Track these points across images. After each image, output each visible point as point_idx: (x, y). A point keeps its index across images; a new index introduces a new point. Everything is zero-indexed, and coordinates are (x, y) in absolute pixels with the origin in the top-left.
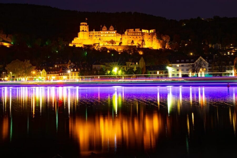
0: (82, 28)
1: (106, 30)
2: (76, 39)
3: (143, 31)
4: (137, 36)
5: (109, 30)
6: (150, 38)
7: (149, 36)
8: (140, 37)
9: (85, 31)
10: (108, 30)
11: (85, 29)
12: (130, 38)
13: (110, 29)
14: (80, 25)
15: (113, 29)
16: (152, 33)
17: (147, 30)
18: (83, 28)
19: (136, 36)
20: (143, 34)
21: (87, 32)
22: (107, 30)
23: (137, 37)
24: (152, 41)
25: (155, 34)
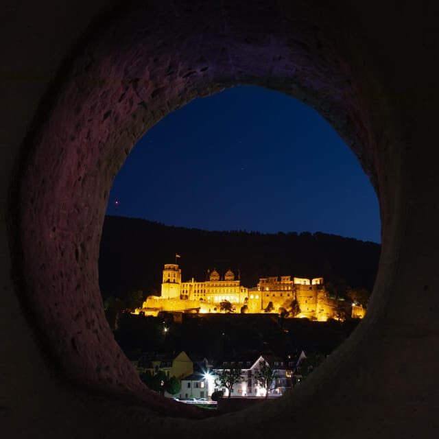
0: (166, 275)
1: (218, 278)
2: (150, 298)
3: (297, 281)
4: (283, 293)
5: (224, 280)
6: (311, 297)
7: (311, 293)
8: (289, 295)
9: (173, 281)
10: (222, 278)
11: (173, 278)
12: (268, 296)
13: (226, 278)
14: (163, 269)
15: (232, 277)
16: (317, 285)
17: (305, 280)
18: (169, 276)
19: (280, 293)
20: (296, 288)
21: (178, 283)
22: (220, 280)
23: (281, 295)
24: (316, 302)
25: (321, 289)
